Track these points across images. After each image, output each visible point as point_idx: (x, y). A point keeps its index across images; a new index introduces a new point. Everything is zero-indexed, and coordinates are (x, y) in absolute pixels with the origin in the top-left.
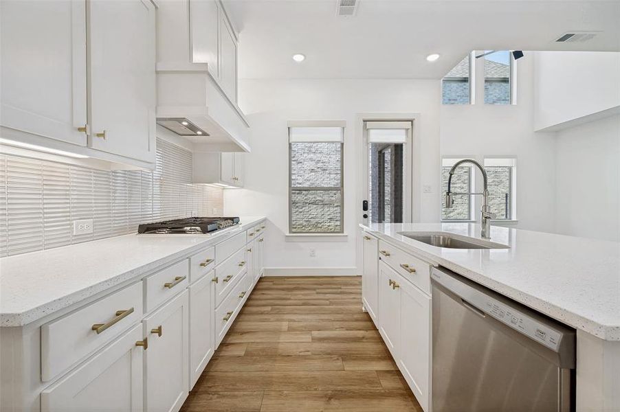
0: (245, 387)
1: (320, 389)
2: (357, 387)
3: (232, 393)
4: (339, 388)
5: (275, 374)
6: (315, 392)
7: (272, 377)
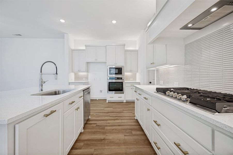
0: (133, 142)
1: (106, 142)
2: (93, 142)
3: (136, 140)
4: (100, 142)
5: (123, 147)
6: (108, 141)
7: (124, 145)
